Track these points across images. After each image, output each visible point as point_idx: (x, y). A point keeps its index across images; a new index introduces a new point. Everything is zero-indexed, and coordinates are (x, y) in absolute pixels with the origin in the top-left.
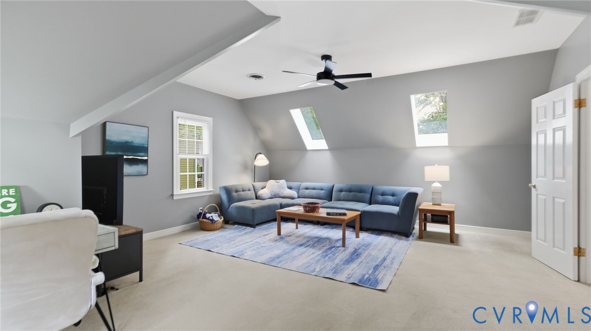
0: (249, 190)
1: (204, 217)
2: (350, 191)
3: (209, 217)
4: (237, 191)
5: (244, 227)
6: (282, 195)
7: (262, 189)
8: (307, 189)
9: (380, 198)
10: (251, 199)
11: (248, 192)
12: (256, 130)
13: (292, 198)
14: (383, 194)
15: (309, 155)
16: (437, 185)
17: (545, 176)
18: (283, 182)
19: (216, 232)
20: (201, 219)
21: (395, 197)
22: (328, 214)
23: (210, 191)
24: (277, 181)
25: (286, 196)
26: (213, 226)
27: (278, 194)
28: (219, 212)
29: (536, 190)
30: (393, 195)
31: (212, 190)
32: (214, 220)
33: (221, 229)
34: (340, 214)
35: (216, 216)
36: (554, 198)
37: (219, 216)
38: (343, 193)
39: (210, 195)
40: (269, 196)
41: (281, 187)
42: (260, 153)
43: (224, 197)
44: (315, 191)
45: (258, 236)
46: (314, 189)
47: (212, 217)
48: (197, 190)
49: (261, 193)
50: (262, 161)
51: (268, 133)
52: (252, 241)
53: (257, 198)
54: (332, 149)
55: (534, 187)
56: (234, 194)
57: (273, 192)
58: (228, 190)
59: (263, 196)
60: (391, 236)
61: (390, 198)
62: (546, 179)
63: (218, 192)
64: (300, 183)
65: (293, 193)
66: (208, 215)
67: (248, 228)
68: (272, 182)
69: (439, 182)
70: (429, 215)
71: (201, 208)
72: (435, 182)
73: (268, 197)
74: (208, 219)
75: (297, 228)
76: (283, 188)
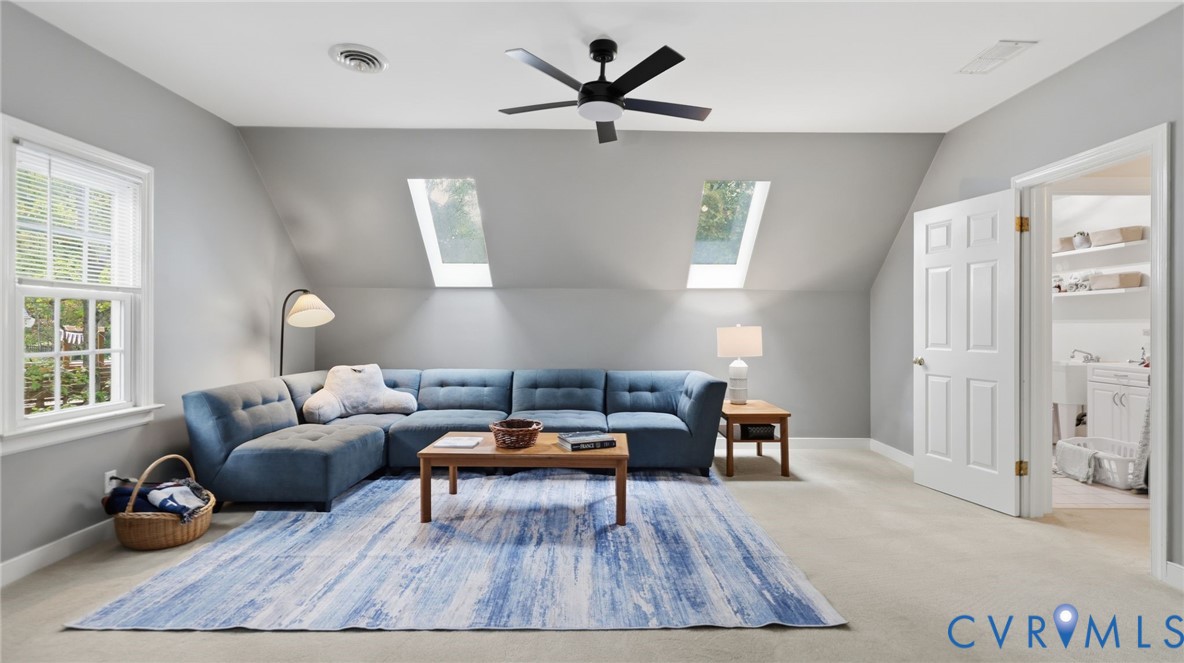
0: (280, 399)
1: (144, 503)
2: (557, 384)
3: (165, 501)
4: (247, 405)
5: (293, 514)
6: (375, 405)
7: (314, 391)
8: (442, 384)
9: (627, 397)
10: (290, 424)
11: (276, 404)
12: (286, 225)
13: (407, 413)
14: (632, 389)
15: (438, 299)
16: (739, 364)
17: (947, 343)
18: (372, 369)
19: (198, 549)
20: (128, 514)
21: (657, 394)
22: (576, 447)
23: (147, 412)
24: (356, 367)
25: (388, 406)
26: (180, 531)
27: (364, 403)
28: (192, 480)
29: (926, 368)
30: (653, 389)
31: (153, 406)
32: (185, 508)
33: (208, 536)
34: (603, 445)
35: (187, 492)
36: (968, 380)
37: (195, 491)
38: (539, 390)
39: (146, 425)
40: (339, 410)
41: (369, 384)
42: (305, 292)
43: (206, 427)
44: (464, 389)
45: (368, 534)
46: (463, 385)
47: (171, 498)
48: (93, 410)
49: (311, 403)
50: (311, 312)
51: (323, 236)
52: (362, 556)
53: (303, 418)
54: (500, 285)
55: (921, 363)
56: (241, 414)
57: (348, 398)
58: (218, 406)
59: (322, 411)
60: (675, 478)
61: (648, 396)
62: (950, 350)
63: (177, 409)
64: (418, 372)
65: (407, 399)
66: (157, 496)
67: (309, 514)
68: (341, 371)
69: (742, 359)
70: (737, 426)
71: (113, 473)
72: (736, 359)
73: (338, 414)
74: (162, 508)
75: (454, 491)
76: (375, 386)
